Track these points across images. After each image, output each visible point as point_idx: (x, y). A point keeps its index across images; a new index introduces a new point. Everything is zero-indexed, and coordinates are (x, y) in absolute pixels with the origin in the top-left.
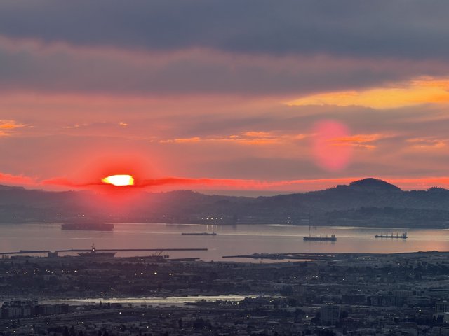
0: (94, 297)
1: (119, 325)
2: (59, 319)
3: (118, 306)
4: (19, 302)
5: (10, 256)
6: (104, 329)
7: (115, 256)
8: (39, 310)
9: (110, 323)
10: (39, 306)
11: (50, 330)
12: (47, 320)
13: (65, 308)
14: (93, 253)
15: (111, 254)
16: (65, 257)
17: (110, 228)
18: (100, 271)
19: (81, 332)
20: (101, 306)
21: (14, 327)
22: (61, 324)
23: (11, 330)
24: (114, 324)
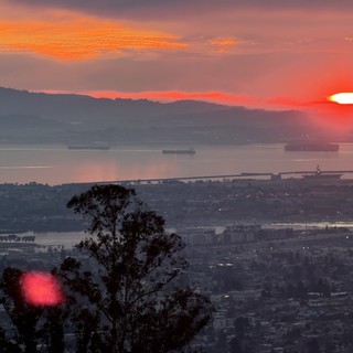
0: (319, 221)
1: (346, 250)
2: (283, 244)
3: (345, 230)
4: (242, 227)
5: (231, 179)
6: (330, 254)
7: (342, 178)
8: (263, 234)
9: (336, 248)
10: (263, 231)
11: (274, 255)
12: (271, 245)
13: (289, 233)
14: (318, 175)
15: (337, 176)
16: (288, 180)
17: (335, 148)
18: (325, 193)
19: (307, 258)
20: (327, 230)
21: (236, 252)
22: (286, 250)
23: (233, 256)
24: (340, 249)
